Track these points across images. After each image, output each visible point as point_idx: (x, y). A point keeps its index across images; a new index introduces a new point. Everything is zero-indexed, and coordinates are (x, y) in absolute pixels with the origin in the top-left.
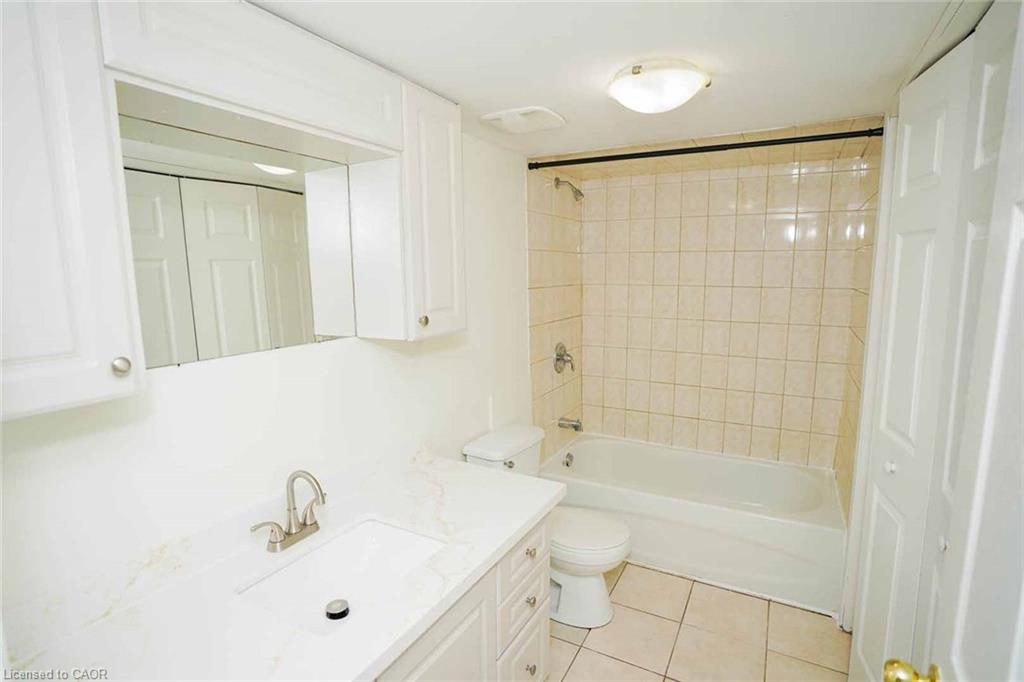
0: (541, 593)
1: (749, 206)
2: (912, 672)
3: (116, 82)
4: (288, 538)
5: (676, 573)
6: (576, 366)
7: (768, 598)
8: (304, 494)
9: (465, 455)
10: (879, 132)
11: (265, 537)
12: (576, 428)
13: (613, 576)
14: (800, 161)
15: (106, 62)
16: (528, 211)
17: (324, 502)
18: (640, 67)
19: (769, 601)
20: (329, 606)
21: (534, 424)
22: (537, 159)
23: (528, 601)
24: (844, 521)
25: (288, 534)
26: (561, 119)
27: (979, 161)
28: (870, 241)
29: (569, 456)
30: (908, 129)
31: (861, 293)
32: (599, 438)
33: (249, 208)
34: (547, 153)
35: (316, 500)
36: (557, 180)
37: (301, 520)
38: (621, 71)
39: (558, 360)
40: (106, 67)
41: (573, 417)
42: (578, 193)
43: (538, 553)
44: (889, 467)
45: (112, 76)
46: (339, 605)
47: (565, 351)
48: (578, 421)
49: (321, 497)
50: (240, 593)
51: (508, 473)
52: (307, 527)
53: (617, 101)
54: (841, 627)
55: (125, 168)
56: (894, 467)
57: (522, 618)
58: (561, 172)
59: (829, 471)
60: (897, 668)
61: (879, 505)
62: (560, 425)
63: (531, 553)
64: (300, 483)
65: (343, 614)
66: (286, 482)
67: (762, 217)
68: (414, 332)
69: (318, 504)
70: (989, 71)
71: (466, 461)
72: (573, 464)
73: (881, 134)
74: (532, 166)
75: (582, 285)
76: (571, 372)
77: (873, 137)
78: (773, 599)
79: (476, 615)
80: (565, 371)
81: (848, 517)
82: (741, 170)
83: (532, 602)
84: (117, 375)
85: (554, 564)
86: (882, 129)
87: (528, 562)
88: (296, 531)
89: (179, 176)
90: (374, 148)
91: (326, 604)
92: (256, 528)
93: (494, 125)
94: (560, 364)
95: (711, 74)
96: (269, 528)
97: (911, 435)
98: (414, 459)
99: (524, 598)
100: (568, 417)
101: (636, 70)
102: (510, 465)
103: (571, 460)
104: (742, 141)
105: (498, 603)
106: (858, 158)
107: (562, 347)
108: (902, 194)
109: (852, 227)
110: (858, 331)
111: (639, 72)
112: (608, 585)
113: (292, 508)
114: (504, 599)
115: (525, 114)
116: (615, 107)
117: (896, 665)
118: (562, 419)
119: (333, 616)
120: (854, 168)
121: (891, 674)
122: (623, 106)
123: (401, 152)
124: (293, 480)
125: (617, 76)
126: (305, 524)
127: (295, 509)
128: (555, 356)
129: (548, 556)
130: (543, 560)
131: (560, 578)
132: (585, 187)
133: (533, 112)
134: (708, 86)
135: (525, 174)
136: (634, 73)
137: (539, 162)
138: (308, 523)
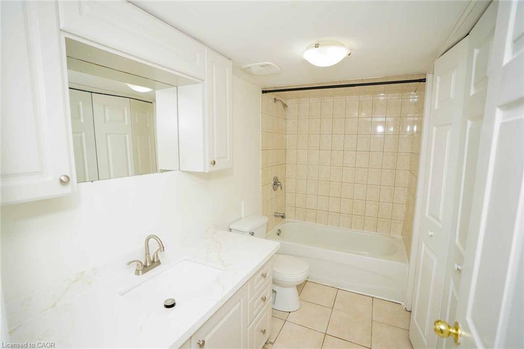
0: (268, 295)
1: (364, 114)
2: (447, 326)
3: (66, 39)
4: (145, 268)
5: (330, 285)
6: (283, 188)
7: (372, 296)
8: (154, 246)
9: (231, 229)
10: (424, 80)
11: (134, 267)
12: (282, 217)
13: (300, 287)
14: (387, 93)
15: (61, 28)
16: (262, 113)
17: (164, 250)
18: (318, 44)
19: (373, 297)
20: (166, 301)
21: (263, 214)
22: (266, 88)
23: (262, 299)
24: (407, 260)
25: (145, 266)
26: (279, 69)
27: (472, 92)
28: (419, 132)
29: (279, 230)
30: (438, 78)
31: (415, 155)
32: (293, 222)
33: (125, 108)
34: (271, 85)
35: (160, 249)
36: (275, 99)
37: (152, 260)
38: (308, 46)
39: (274, 184)
40: (61, 30)
41: (281, 212)
42: (285, 106)
43: (267, 275)
44: (430, 233)
45: (63, 35)
46: (170, 301)
47: (278, 180)
48: (284, 214)
49: (162, 248)
50: (122, 295)
51: (252, 237)
52: (155, 263)
53: (307, 61)
54: (406, 309)
55: (70, 88)
56: (432, 233)
57: (259, 307)
58: (277, 95)
59: (399, 237)
60: (441, 324)
61: (425, 251)
62: (275, 216)
63: (264, 276)
64: (152, 241)
65: (173, 306)
66: (145, 240)
67: (370, 119)
68: (208, 168)
69: (161, 251)
70: (476, 51)
71: (231, 231)
72: (281, 234)
73: (425, 81)
74: (264, 92)
75: (286, 149)
76: (280, 190)
77: (421, 83)
78: (375, 296)
79: (238, 305)
80: (277, 190)
81: (409, 258)
82: (361, 96)
83: (264, 299)
84: (62, 184)
85: (275, 282)
86: (425, 79)
87: (263, 279)
88: (149, 265)
89: (92, 92)
90: (191, 78)
91: (165, 300)
92: (129, 263)
93: (247, 71)
94: (276, 186)
95: (351, 50)
96: (136, 263)
97: (440, 218)
98: (207, 231)
99: (260, 298)
100: (278, 212)
101: (317, 46)
102: (252, 234)
103: (280, 232)
104: (362, 83)
105: (249, 299)
106: (413, 93)
107: (277, 178)
108: (436, 108)
109: (410, 127)
110: (413, 172)
111: (318, 47)
112: (298, 292)
113: (147, 253)
114: (251, 298)
115: (262, 66)
116: (306, 63)
117: (440, 323)
118: (276, 213)
119: (167, 307)
120: (411, 97)
121: (437, 327)
122: (309, 63)
123: (203, 81)
124: (149, 240)
125: (307, 49)
126: (154, 262)
127: (149, 254)
128: (273, 182)
129: (271, 277)
130: (269, 279)
131: (276, 288)
132: (288, 103)
133: (266, 65)
134: (349, 55)
135: (260, 95)
136: (316, 47)
137: (267, 90)
138: (155, 261)
